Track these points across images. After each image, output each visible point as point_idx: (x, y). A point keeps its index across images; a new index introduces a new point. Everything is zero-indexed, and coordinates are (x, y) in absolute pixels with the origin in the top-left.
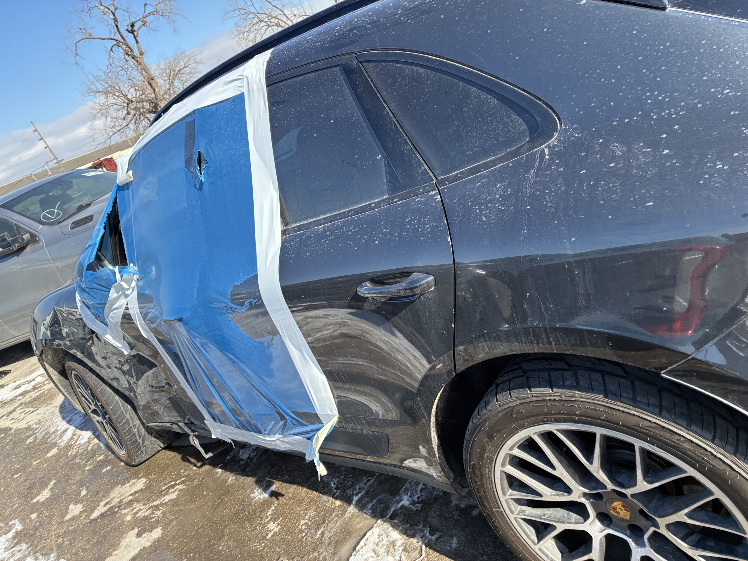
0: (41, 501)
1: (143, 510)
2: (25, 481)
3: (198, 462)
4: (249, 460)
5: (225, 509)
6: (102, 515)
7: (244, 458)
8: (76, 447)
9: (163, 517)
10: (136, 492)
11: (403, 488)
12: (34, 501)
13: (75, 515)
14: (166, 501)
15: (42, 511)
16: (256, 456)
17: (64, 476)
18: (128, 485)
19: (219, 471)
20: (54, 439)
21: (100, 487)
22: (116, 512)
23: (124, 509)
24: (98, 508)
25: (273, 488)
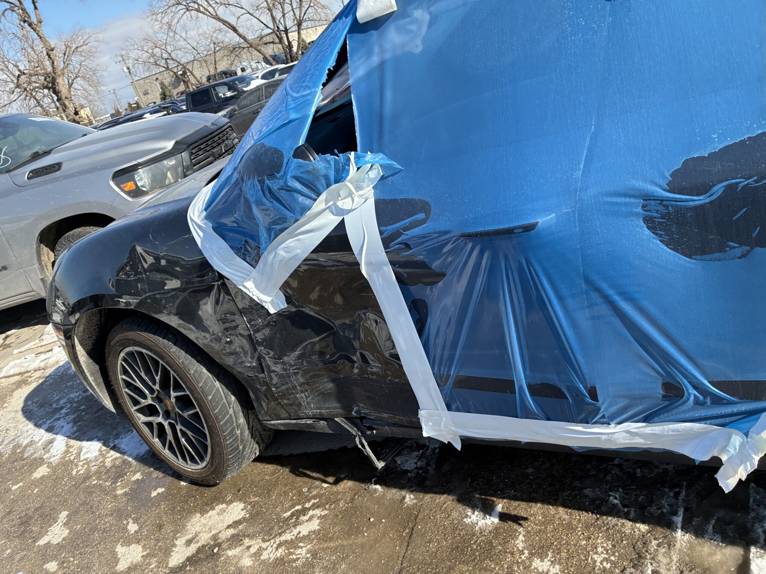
0: (55, 541)
1: (270, 550)
2: (9, 513)
3: (326, 476)
4: (420, 472)
5: (430, 542)
6: (191, 560)
7: (409, 469)
8: (81, 463)
9: (315, 558)
10: (237, 523)
11: (751, 500)
12: (42, 542)
13: (135, 561)
14: (304, 532)
15: (64, 557)
16: (428, 464)
17: (81, 505)
18: (211, 513)
19: (378, 487)
20: (35, 453)
21: (160, 519)
22: (217, 553)
23: (229, 548)
24: (176, 549)
25: (499, 508)
